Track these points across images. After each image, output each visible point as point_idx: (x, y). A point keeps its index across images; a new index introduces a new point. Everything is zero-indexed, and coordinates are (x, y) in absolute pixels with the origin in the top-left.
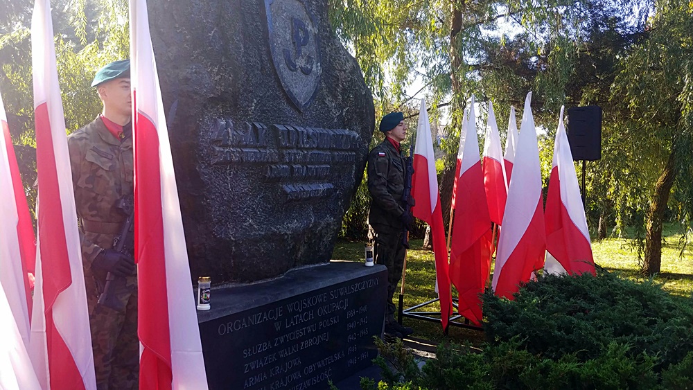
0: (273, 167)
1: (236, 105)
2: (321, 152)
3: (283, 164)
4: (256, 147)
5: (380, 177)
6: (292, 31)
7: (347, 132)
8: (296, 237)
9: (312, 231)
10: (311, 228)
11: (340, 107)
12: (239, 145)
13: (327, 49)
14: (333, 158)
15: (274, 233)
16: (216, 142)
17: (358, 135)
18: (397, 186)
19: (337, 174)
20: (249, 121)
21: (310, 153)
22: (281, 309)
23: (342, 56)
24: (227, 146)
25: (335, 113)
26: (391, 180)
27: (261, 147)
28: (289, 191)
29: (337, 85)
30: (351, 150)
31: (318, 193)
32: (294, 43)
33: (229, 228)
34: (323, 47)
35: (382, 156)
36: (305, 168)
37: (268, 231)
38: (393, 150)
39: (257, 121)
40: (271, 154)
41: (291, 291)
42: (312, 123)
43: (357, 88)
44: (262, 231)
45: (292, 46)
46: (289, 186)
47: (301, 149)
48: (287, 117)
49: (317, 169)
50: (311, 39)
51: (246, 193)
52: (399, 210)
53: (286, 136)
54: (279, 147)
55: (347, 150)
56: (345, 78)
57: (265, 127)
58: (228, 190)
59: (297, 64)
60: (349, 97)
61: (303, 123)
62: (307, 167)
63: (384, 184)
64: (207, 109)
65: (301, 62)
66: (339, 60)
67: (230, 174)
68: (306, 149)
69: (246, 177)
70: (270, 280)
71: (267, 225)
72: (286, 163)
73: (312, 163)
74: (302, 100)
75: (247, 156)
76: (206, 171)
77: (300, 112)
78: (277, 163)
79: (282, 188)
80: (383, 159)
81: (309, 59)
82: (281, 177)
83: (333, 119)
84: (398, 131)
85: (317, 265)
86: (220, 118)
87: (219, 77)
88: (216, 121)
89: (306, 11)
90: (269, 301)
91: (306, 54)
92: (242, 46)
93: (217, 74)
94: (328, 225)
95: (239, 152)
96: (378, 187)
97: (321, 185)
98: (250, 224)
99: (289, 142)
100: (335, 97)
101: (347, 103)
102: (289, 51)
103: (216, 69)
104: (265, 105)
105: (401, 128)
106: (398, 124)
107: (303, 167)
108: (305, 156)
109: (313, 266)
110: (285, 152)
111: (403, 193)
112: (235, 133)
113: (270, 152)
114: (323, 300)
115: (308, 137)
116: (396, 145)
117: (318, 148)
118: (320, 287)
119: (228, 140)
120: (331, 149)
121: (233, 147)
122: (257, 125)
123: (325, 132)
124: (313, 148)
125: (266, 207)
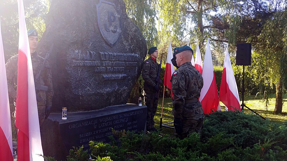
0: (98, 68)
1: (83, 45)
2: (120, 62)
3: (103, 67)
4: (90, 60)
5: (146, 72)
6: (108, 16)
7: (133, 54)
8: (109, 94)
9: (117, 92)
10: (116, 91)
11: (130, 45)
12: (83, 59)
13: (125, 23)
14: (126, 64)
15: (99, 93)
16: (74, 58)
17: (138, 56)
18: (154, 75)
19: (128, 71)
20: (88, 50)
21: (115, 62)
22: (97, 120)
23: (131, 25)
24: (78, 60)
25: (127, 47)
26: (151, 73)
27: (93, 60)
28: (105, 77)
29: (129, 37)
30: (135, 61)
31: (118, 78)
32: (109, 21)
33: (79, 91)
34: (123, 22)
35: (148, 63)
36: (113, 68)
37: (96, 92)
38: (153, 61)
39: (92, 51)
40: (97, 63)
41: (101, 114)
42: (117, 51)
43: (137, 38)
44: (93, 92)
45: (108, 22)
46: (105, 75)
47: (111, 61)
48: (105, 49)
49: (118, 69)
50: (117, 19)
51: (87, 78)
52: (153, 84)
53: (104, 56)
54: (101, 60)
55: (133, 61)
56: (132, 34)
57: (95, 53)
58: (79, 76)
59: (110, 29)
60: (134, 41)
61: (113, 51)
62: (114, 68)
63: (148, 74)
64: (70, 46)
65: (112, 28)
66: (129, 27)
67: (80, 70)
68: (113, 61)
69: (87, 71)
70: (97, 110)
71: (96, 89)
72: (104, 66)
73: (116, 67)
74: (112, 43)
75: (87, 64)
76: (69, 69)
77: (111, 47)
78: (100, 66)
79: (102, 76)
80: (148, 65)
81: (116, 27)
82: (102, 72)
83: (127, 49)
84: (155, 54)
85: (120, 105)
86: (76, 50)
87: (76, 34)
88: (74, 50)
89: (115, 9)
90: (92, 117)
91: (114, 25)
92: (85, 23)
93: (75, 34)
94: (125, 90)
95: (83, 62)
96: (145, 76)
97: (120, 75)
98: (88, 89)
99: (105, 58)
100: (128, 41)
101: (133, 43)
102: (106, 24)
103: (74, 32)
104: (95, 45)
105: (156, 53)
106: (154, 51)
107: (112, 68)
108: (112, 64)
109: (119, 105)
110: (103, 62)
111: (156, 78)
112: (82, 55)
113: (97, 62)
114: (116, 118)
115: (114, 56)
116: (154, 60)
117: (119, 61)
118: (115, 113)
119: (78, 58)
120: (125, 61)
121: (81, 60)
122: (92, 52)
123: (122, 54)
124: (116, 61)
125: (95, 83)
